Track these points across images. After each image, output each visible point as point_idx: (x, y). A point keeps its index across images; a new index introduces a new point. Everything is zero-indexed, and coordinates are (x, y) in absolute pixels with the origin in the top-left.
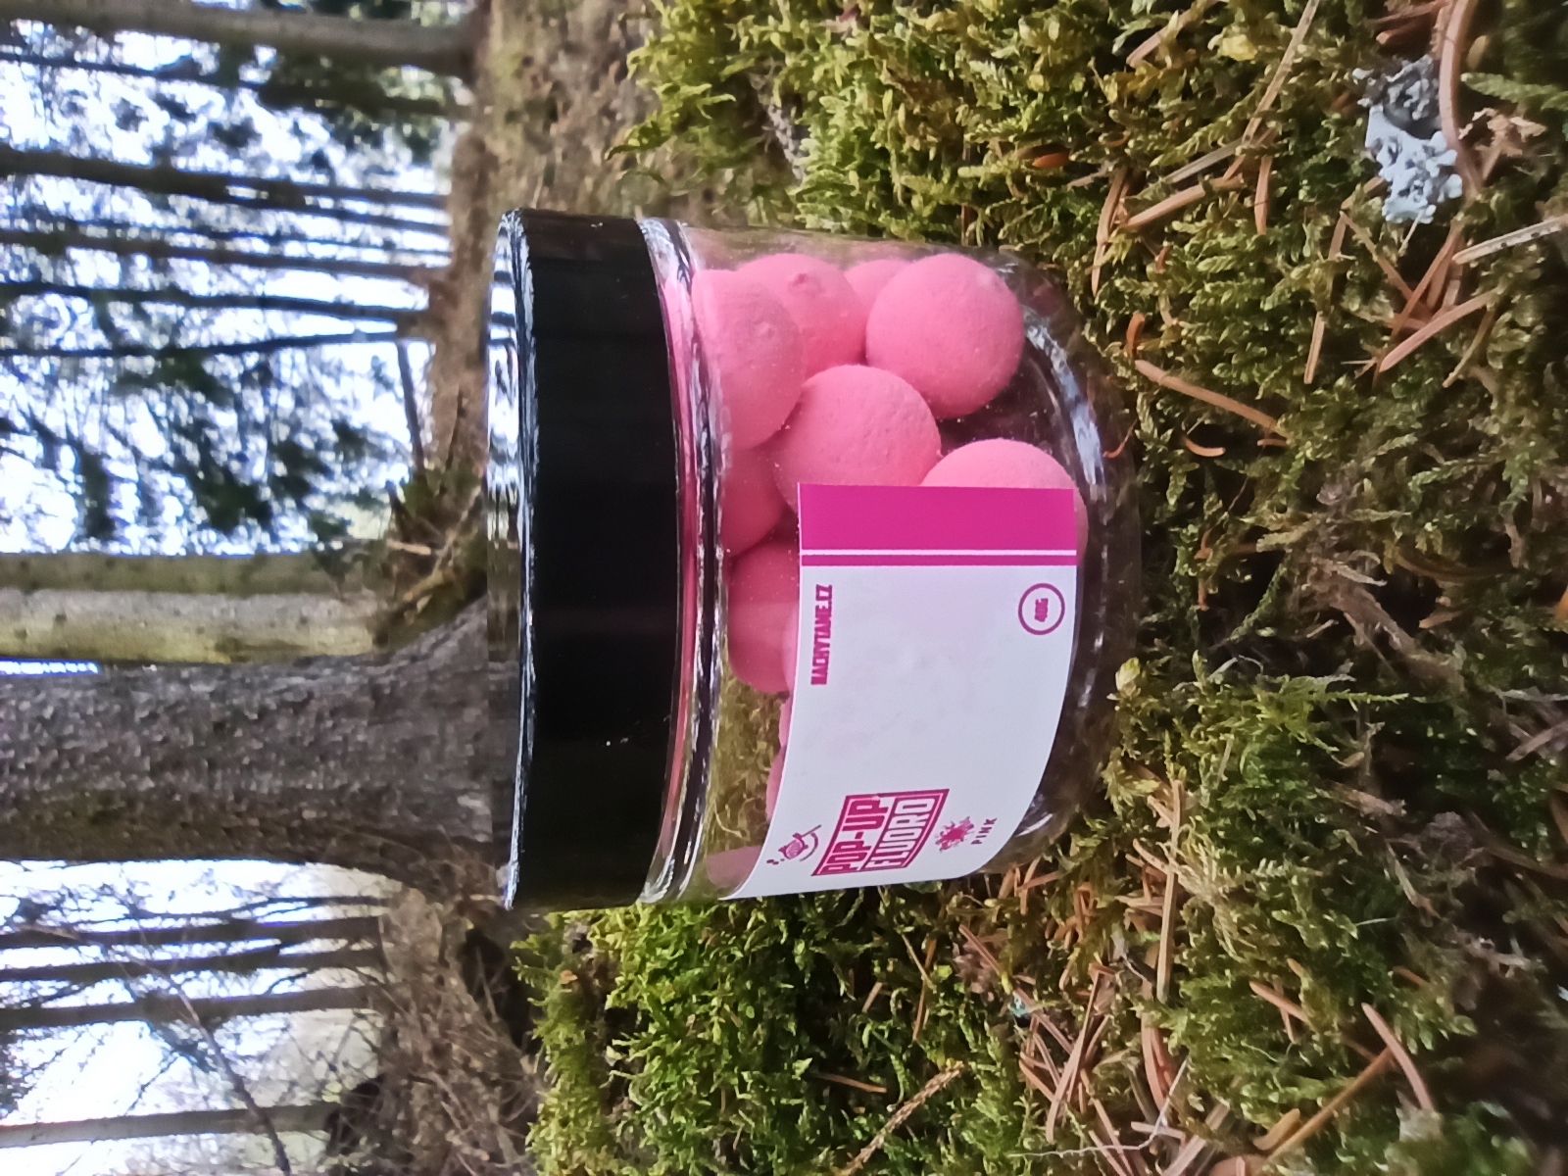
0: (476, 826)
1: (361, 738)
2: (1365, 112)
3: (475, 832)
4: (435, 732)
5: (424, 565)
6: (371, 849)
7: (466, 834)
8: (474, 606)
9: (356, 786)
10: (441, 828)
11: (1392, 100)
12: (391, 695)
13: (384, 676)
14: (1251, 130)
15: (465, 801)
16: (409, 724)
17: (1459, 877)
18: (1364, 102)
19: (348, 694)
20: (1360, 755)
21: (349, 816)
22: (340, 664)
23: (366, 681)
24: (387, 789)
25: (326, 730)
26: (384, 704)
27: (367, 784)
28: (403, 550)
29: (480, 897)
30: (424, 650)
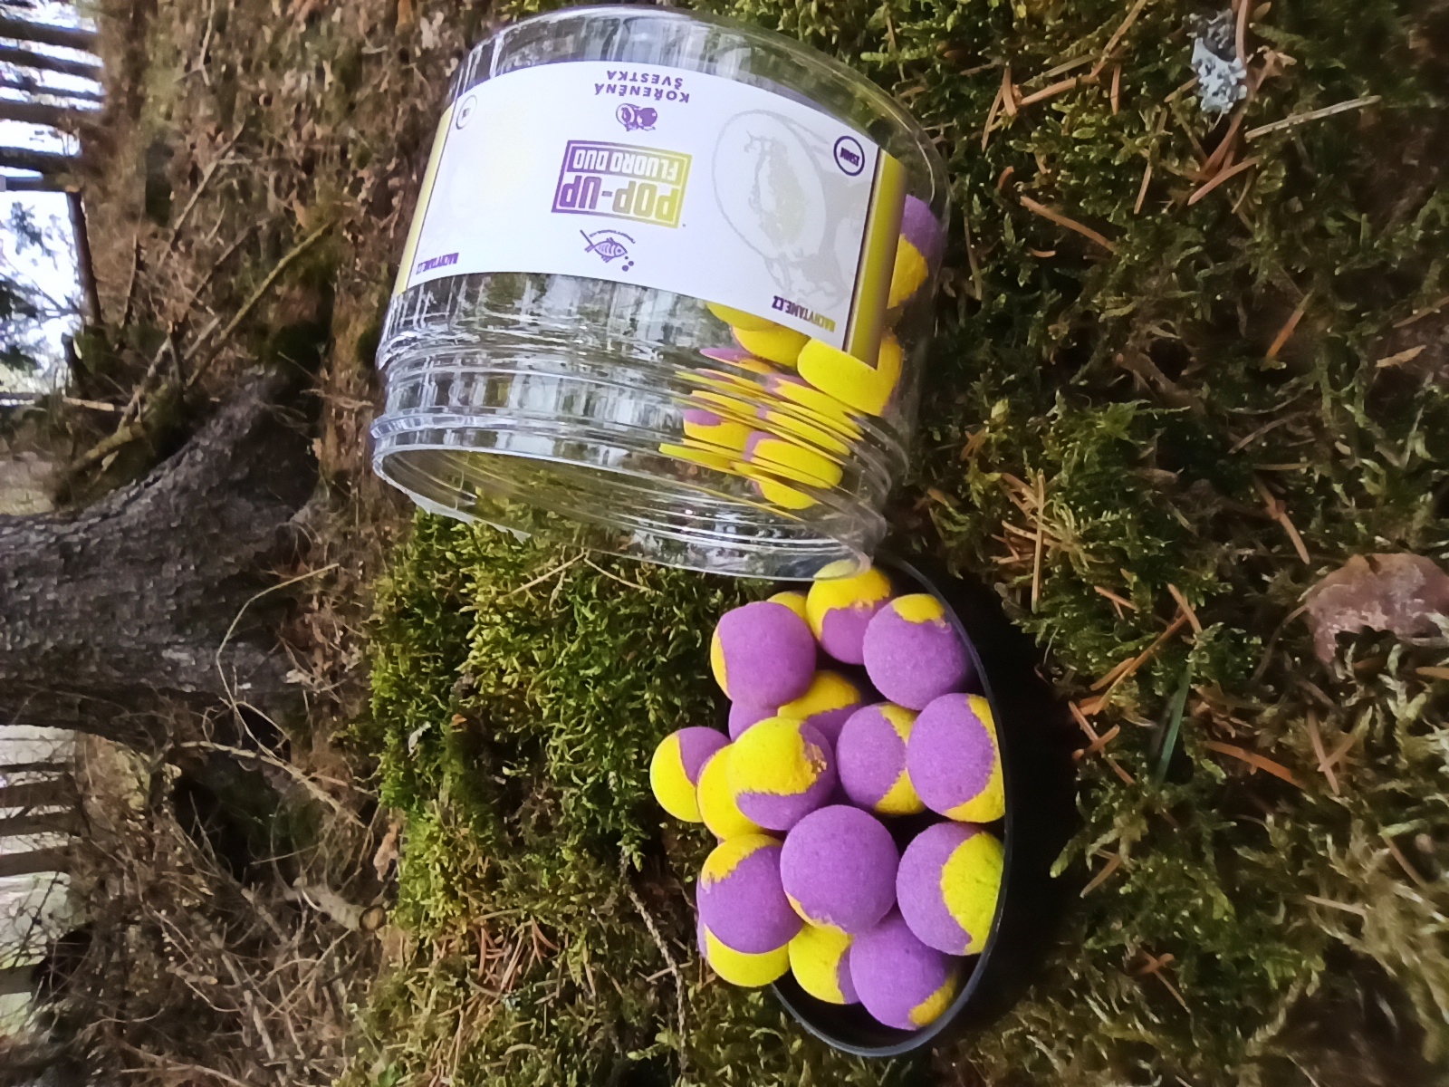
0: (182, 678)
1: (51, 596)
2: (1190, 42)
3: (181, 684)
4: (133, 589)
5: (108, 423)
6: (69, 706)
7: (174, 685)
8: (167, 463)
9: (49, 644)
10: (143, 681)
11: (1210, 35)
12: (82, 552)
13: (73, 534)
14: (1110, 46)
15: (167, 654)
16: (104, 581)
17: (1211, 512)
18: (1194, 35)
19: (34, 553)
20: (1151, 449)
21: (42, 675)
22: (20, 523)
23: (53, 540)
24: (85, 645)
25: (10, 590)
26: (74, 563)
27: (59, 642)
28: (82, 406)
29: (192, 744)
30: (116, 507)
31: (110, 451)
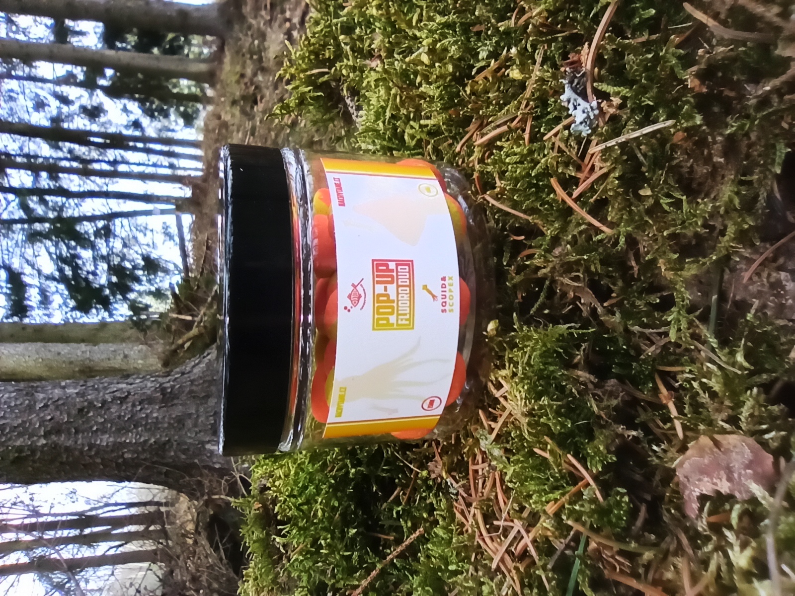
0: (215, 460)
1: (155, 415)
3: (214, 463)
4: (194, 411)
5: (188, 325)
6: (160, 473)
7: (211, 464)
8: (214, 346)
9: (153, 440)
10: (196, 461)
12: (171, 392)
13: (168, 383)
14: (523, 106)
15: (208, 446)
16: (180, 407)
17: (614, 402)
19: (149, 392)
20: (579, 357)
21: (148, 456)
22: (145, 377)
23: (158, 385)
24: (169, 441)
25: (137, 411)
26: (167, 397)
27: (158, 439)
28: (177, 318)
29: (217, 497)
30: (188, 369)
31: (188, 340)
